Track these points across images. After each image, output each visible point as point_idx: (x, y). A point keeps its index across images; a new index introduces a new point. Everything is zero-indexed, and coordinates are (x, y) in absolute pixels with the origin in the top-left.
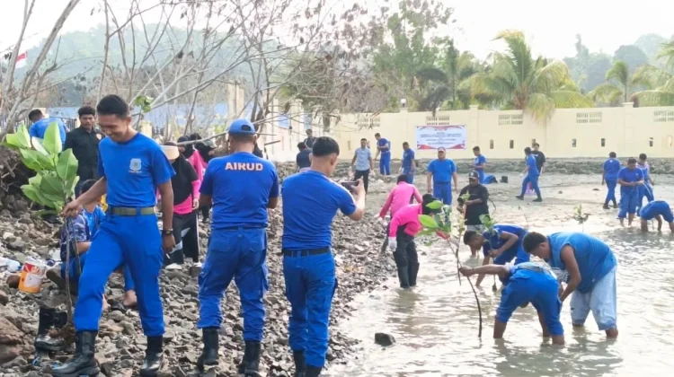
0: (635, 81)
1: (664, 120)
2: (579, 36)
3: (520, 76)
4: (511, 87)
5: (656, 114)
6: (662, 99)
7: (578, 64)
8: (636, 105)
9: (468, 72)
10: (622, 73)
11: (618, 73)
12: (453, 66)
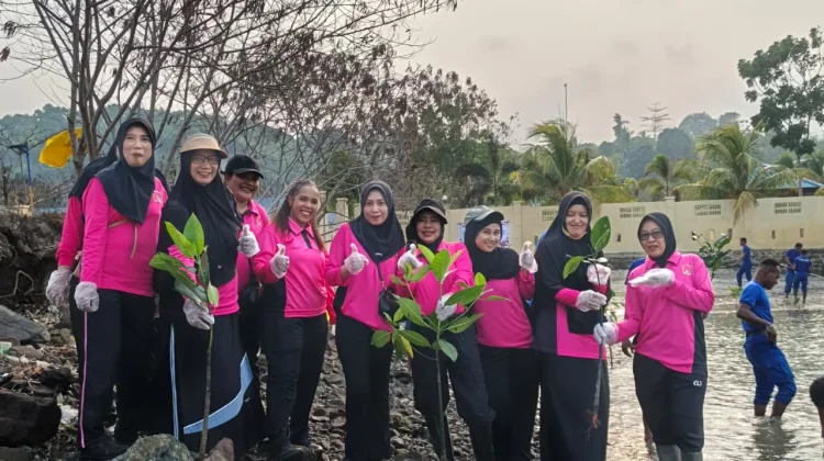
0: (676, 175)
1: (706, 214)
2: (618, 118)
3: (562, 171)
4: (554, 183)
5: (697, 207)
6: (702, 194)
7: (618, 151)
8: (677, 200)
9: (511, 167)
10: (663, 167)
11: (658, 167)
12: (495, 161)
